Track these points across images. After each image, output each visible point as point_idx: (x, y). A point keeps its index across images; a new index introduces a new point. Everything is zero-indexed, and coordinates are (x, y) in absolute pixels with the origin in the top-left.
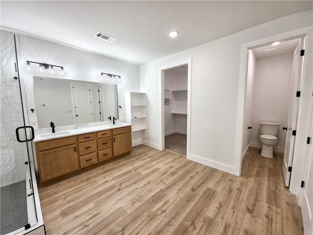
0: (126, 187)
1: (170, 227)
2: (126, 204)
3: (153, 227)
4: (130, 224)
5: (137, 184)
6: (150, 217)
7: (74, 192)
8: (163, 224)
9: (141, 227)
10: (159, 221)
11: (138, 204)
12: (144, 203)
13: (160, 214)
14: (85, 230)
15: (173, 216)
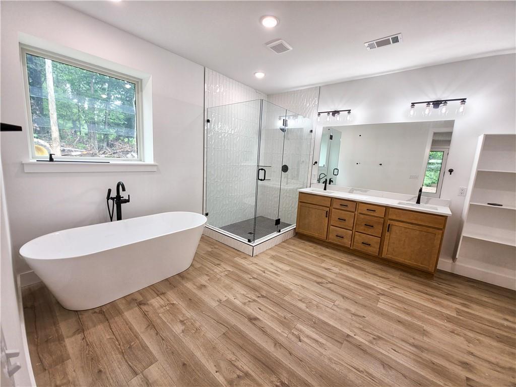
0: (329, 289)
1: (273, 345)
2: (298, 294)
3: (269, 324)
4: (270, 302)
5: (343, 300)
6: (284, 320)
7: (299, 253)
8: (277, 336)
9: (269, 311)
10: (280, 331)
11: (302, 306)
12: (307, 312)
13: (293, 333)
14: (261, 272)
15: (293, 352)
